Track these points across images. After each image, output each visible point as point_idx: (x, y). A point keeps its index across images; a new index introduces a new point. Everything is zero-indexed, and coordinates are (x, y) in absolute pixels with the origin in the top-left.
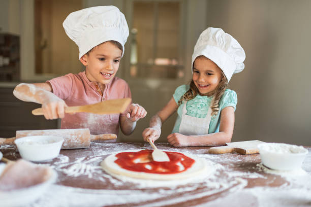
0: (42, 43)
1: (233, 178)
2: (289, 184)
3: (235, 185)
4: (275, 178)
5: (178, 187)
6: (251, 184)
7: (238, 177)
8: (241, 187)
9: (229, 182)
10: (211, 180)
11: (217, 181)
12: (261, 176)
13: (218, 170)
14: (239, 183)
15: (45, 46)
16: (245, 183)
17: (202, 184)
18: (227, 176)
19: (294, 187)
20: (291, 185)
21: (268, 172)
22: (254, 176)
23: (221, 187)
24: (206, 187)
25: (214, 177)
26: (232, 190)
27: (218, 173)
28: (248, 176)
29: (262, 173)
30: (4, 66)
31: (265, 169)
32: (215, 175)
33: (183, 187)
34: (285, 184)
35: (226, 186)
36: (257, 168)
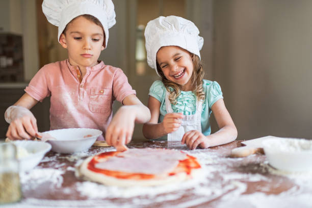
0: (49, 43)
1: (229, 182)
2: (298, 188)
3: (230, 191)
4: (281, 181)
5: (159, 195)
6: (251, 189)
7: (236, 180)
8: (237, 193)
9: (223, 186)
10: (202, 185)
11: (209, 185)
12: (264, 178)
13: (212, 173)
14: (236, 188)
15: (52, 46)
16: (243, 187)
17: (188, 190)
18: (222, 179)
19: (304, 192)
20: (301, 189)
21: (274, 172)
22: (256, 178)
23: (213, 193)
24: (193, 195)
25: (206, 181)
26: (226, 198)
27: (212, 176)
28: (248, 178)
29: (266, 174)
30: (8, 67)
31: (270, 170)
32: (208, 178)
33: (164, 195)
34: (294, 189)
35: (218, 193)
36: (260, 168)
